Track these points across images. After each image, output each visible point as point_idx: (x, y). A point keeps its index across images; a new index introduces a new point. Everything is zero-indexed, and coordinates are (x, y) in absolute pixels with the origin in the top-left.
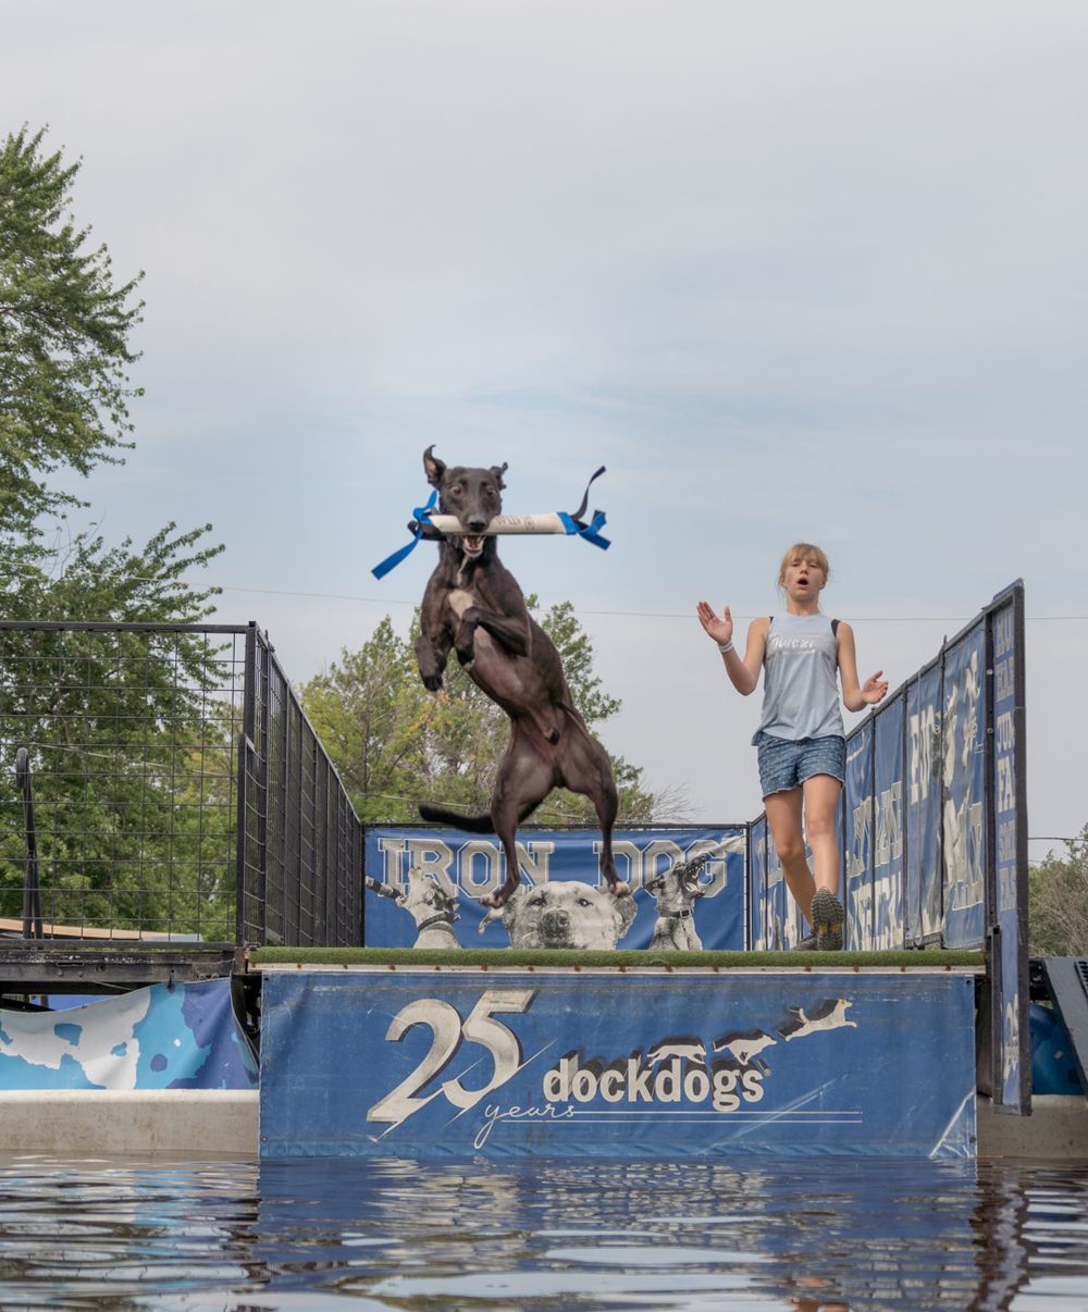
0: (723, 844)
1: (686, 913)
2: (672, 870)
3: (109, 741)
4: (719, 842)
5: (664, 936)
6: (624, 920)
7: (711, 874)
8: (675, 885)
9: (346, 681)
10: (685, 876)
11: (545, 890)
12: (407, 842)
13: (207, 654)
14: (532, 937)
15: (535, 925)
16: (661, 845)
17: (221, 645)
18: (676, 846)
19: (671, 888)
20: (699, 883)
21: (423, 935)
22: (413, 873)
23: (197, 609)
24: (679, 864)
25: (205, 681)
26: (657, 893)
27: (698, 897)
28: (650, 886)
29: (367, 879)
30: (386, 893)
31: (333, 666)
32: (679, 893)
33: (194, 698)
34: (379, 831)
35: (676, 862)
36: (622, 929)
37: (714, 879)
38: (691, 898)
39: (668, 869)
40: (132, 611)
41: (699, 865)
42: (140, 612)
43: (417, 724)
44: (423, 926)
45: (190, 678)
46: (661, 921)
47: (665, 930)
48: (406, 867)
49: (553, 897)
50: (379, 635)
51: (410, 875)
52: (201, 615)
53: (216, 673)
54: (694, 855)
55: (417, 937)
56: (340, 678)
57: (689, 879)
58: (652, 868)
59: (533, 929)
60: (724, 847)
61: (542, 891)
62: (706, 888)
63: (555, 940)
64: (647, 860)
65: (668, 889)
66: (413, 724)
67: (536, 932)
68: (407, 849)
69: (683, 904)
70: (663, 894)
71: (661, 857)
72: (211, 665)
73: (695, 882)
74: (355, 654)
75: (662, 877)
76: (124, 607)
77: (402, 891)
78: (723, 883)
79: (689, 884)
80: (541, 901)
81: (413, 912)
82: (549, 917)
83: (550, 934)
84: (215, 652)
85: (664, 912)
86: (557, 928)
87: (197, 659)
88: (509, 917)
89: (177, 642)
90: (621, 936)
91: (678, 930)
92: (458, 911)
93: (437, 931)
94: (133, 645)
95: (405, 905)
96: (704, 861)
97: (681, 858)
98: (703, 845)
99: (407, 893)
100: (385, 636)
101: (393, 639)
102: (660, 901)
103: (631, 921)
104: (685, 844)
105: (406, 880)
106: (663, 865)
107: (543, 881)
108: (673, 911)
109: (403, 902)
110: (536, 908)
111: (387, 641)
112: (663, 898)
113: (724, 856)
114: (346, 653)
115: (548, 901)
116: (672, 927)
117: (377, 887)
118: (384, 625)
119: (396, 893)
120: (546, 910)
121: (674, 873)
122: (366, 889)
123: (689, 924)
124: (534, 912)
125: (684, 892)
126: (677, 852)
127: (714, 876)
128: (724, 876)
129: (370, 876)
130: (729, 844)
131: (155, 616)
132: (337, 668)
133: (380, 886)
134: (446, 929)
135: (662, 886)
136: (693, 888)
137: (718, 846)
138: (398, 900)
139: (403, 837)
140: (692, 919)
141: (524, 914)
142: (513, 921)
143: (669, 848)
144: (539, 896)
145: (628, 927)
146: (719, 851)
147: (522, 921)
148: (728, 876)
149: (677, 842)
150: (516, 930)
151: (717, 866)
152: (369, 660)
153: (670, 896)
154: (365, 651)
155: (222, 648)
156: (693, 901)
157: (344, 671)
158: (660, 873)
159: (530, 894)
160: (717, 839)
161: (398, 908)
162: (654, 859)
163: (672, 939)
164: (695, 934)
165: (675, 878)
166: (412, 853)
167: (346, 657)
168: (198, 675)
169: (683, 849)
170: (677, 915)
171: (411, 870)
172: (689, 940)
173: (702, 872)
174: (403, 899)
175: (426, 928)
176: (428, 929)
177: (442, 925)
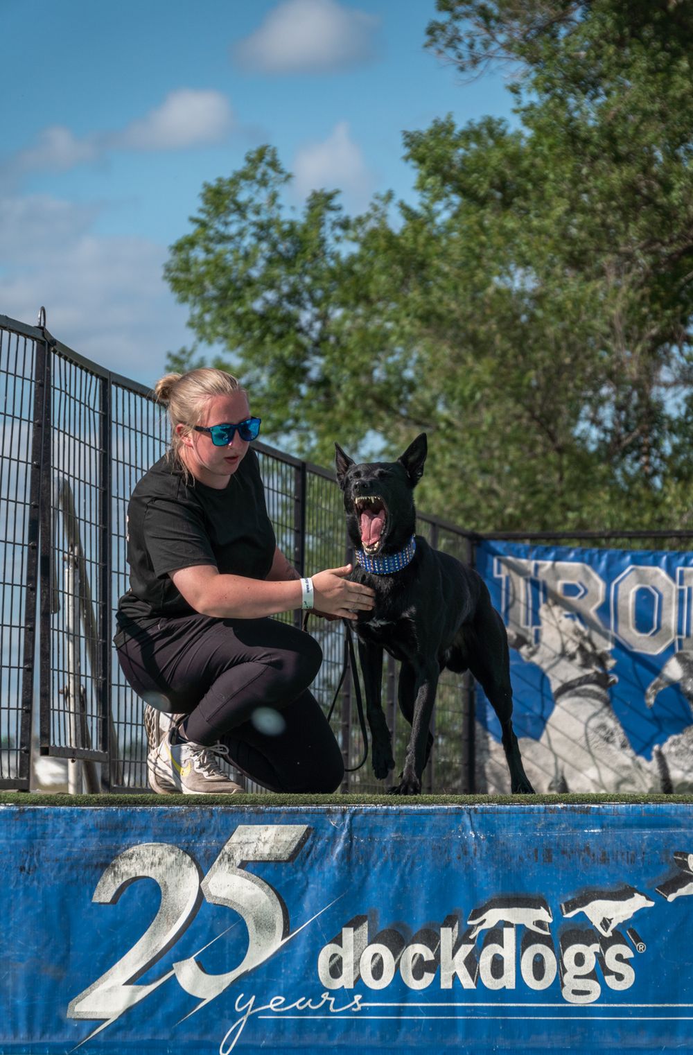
12: (537, 565)
22: (547, 610)
34: (495, 546)
44: (562, 690)
48: (535, 602)
51: (543, 615)
55: (554, 704)
68: (537, 575)
77: (531, 638)
81: (547, 669)
93: (583, 699)
95: (535, 659)
99: (537, 640)
105: (537, 620)
109: (533, 654)
119: (521, 641)
134: (597, 696)
138: (524, 650)
139: (530, 559)
171: (543, 606)
174: (531, 649)
175: (567, 694)
176: (571, 696)
177: (591, 691)
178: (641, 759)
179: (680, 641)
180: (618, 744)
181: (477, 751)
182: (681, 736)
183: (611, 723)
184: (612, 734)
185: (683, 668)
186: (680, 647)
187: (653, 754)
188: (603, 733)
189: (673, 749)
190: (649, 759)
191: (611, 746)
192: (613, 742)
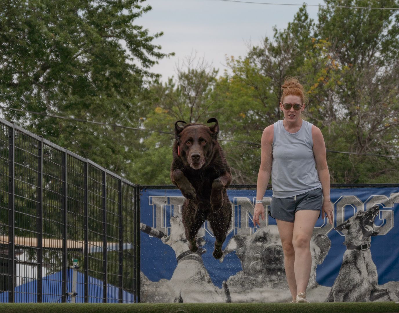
0: (391, 197)
1: (365, 247)
2: (355, 216)
3: (76, 104)
4: (389, 196)
5: (350, 262)
6: (322, 252)
7: (383, 219)
8: (358, 227)
9: (276, 51)
10: (364, 221)
11: (266, 231)
12: (169, 198)
13: (147, 40)
14: (257, 264)
15: (259, 256)
16: (347, 199)
17: (156, 34)
18: (358, 200)
19: (354, 229)
20: (375, 226)
21: (181, 264)
22: (173, 220)
23: (138, 7)
24: (360, 212)
25: (145, 61)
26: (345, 232)
27: (374, 235)
28: (340, 228)
29: (141, 224)
30: (155, 234)
31: (267, 40)
32: (361, 232)
33: (138, 72)
34: (149, 191)
35: (358, 211)
36: (321, 258)
37: (385, 222)
38: (369, 236)
39: (353, 215)
40: (93, 11)
41: (374, 213)
42: (100, 10)
43: (316, 85)
44: (181, 257)
45: (135, 58)
46: (348, 253)
47: (351, 259)
48: (168, 216)
49: (272, 236)
50: (299, 17)
51: (171, 222)
52: (141, 12)
53: (153, 54)
54: (370, 205)
55: (177, 264)
56: (272, 49)
57: (368, 223)
58: (341, 216)
59: (257, 258)
60: (392, 200)
61: (264, 232)
62: (379, 229)
63: (273, 266)
64: (338, 209)
65: (353, 230)
66: (313, 85)
67: (259, 261)
68: (169, 203)
69: (363, 240)
70: (349, 233)
71: (348, 208)
72: (150, 49)
73: (371, 224)
74: (282, 31)
75: (348, 221)
76: (87, 7)
77: (166, 233)
78: (391, 225)
79: (367, 226)
80: (263, 238)
81: (174, 247)
82: (269, 250)
83: (270, 262)
84: (151, 39)
85: (350, 246)
86: (275, 258)
87: (139, 44)
88: (241, 250)
89: (124, 32)
90: (320, 263)
91: (360, 258)
92: (205, 246)
93: (190, 260)
94: (92, 35)
95: (168, 243)
96: (378, 210)
97: (362, 208)
98: (377, 199)
99: (169, 234)
100: (303, 18)
101: (308, 20)
102: (347, 239)
103: (327, 253)
104: (364, 198)
105: (169, 225)
106: (349, 213)
107: (264, 225)
108: (356, 245)
109: (167, 240)
110: (259, 244)
111: (304, 21)
112: (349, 236)
113: (392, 206)
114: (276, 30)
115: (268, 238)
116: (355, 256)
117: (148, 230)
118: (301, 10)
119: (162, 235)
120: (267, 245)
121: (357, 218)
122: (141, 233)
123: (367, 254)
124: (258, 247)
125: (364, 232)
126: (359, 204)
127: (385, 220)
128: (392, 220)
129: (144, 222)
130: (395, 198)
131: (109, 13)
132: (269, 42)
133: (150, 229)
134: (195, 258)
135: (348, 227)
136: (370, 229)
137: (388, 199)
138: (163, 239)
139: (166, 195)
140: (369, 250)
141: (251, 248)
142: (244, 253)
143: (353, 201)
144: (262, 235)
145: (324, 257)
146: (388, 202)
147: (250, 253)
148: (395, 221)
149: (359, 196)
150: (246, 259)
151: (387, 213)
152: (291, 35)
153: (354, 234)
154: (288, 29)
155: (157, 36)
156: (370, 238)
157: (275, 45)
158: (347, 219)
159: (255, 234)
160: (387, 194)
161: (164, 244)
162: (343, 208)
163: (356, 264)
164: (372, 261)
165: (357, 222)
166: (173, 206)
167: (276, 33)
168: (140, 55)
169: (363, 201)
170: (359, 248)
171: (172, 218)
172: (367, 266)
173: (377, 217)
174: (166, 238)
175: (183, 259)
176: (184, 259)
177: (194, 256)
178: (217, 288)
179: (236, 229)
180: (207, 281)
181: (141, 284)
182: (235, 276)
183: (203, 271)
184: (204, 276)
185: (237, 243)
186: (236, 233)
187: (223, 285)
188: (200, 276)
189: (231, 282)
190: (220, 288)
191: (203, 282)
192: (204, 280)
